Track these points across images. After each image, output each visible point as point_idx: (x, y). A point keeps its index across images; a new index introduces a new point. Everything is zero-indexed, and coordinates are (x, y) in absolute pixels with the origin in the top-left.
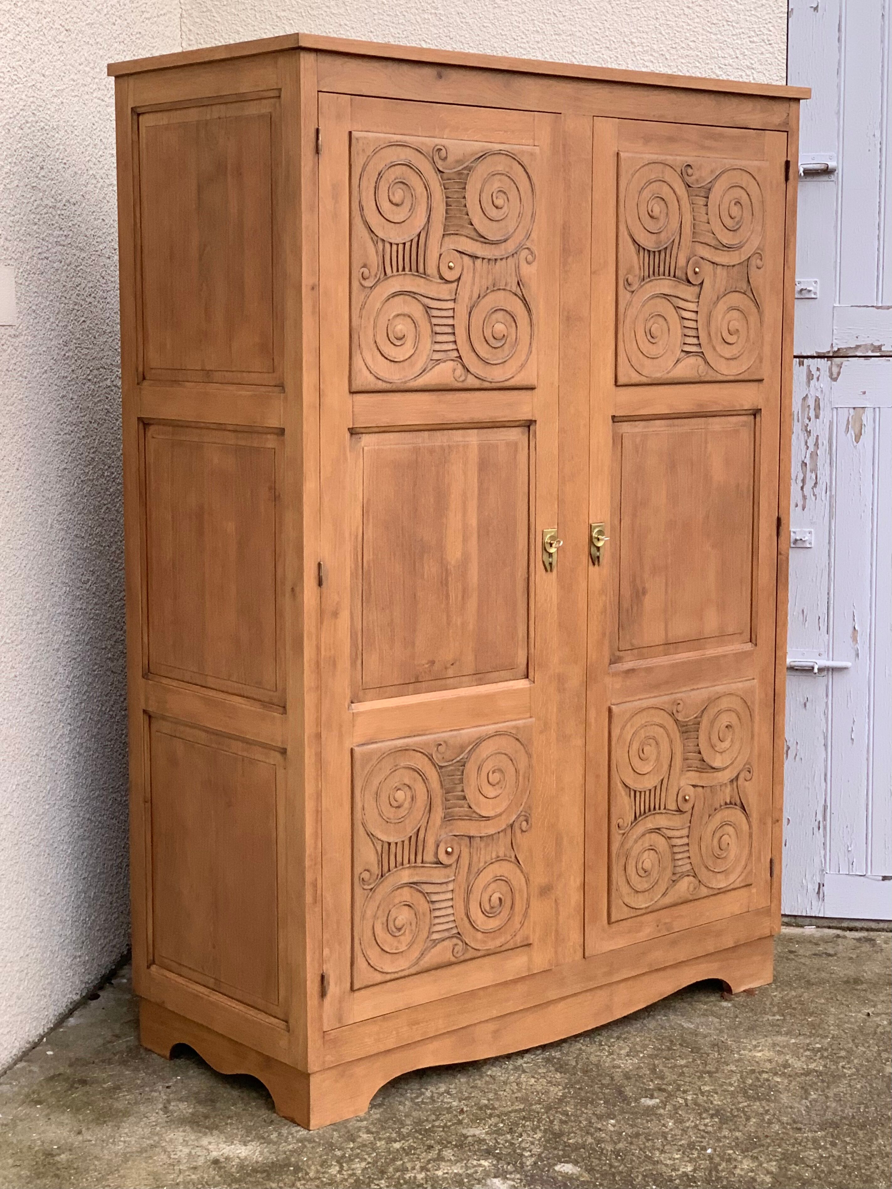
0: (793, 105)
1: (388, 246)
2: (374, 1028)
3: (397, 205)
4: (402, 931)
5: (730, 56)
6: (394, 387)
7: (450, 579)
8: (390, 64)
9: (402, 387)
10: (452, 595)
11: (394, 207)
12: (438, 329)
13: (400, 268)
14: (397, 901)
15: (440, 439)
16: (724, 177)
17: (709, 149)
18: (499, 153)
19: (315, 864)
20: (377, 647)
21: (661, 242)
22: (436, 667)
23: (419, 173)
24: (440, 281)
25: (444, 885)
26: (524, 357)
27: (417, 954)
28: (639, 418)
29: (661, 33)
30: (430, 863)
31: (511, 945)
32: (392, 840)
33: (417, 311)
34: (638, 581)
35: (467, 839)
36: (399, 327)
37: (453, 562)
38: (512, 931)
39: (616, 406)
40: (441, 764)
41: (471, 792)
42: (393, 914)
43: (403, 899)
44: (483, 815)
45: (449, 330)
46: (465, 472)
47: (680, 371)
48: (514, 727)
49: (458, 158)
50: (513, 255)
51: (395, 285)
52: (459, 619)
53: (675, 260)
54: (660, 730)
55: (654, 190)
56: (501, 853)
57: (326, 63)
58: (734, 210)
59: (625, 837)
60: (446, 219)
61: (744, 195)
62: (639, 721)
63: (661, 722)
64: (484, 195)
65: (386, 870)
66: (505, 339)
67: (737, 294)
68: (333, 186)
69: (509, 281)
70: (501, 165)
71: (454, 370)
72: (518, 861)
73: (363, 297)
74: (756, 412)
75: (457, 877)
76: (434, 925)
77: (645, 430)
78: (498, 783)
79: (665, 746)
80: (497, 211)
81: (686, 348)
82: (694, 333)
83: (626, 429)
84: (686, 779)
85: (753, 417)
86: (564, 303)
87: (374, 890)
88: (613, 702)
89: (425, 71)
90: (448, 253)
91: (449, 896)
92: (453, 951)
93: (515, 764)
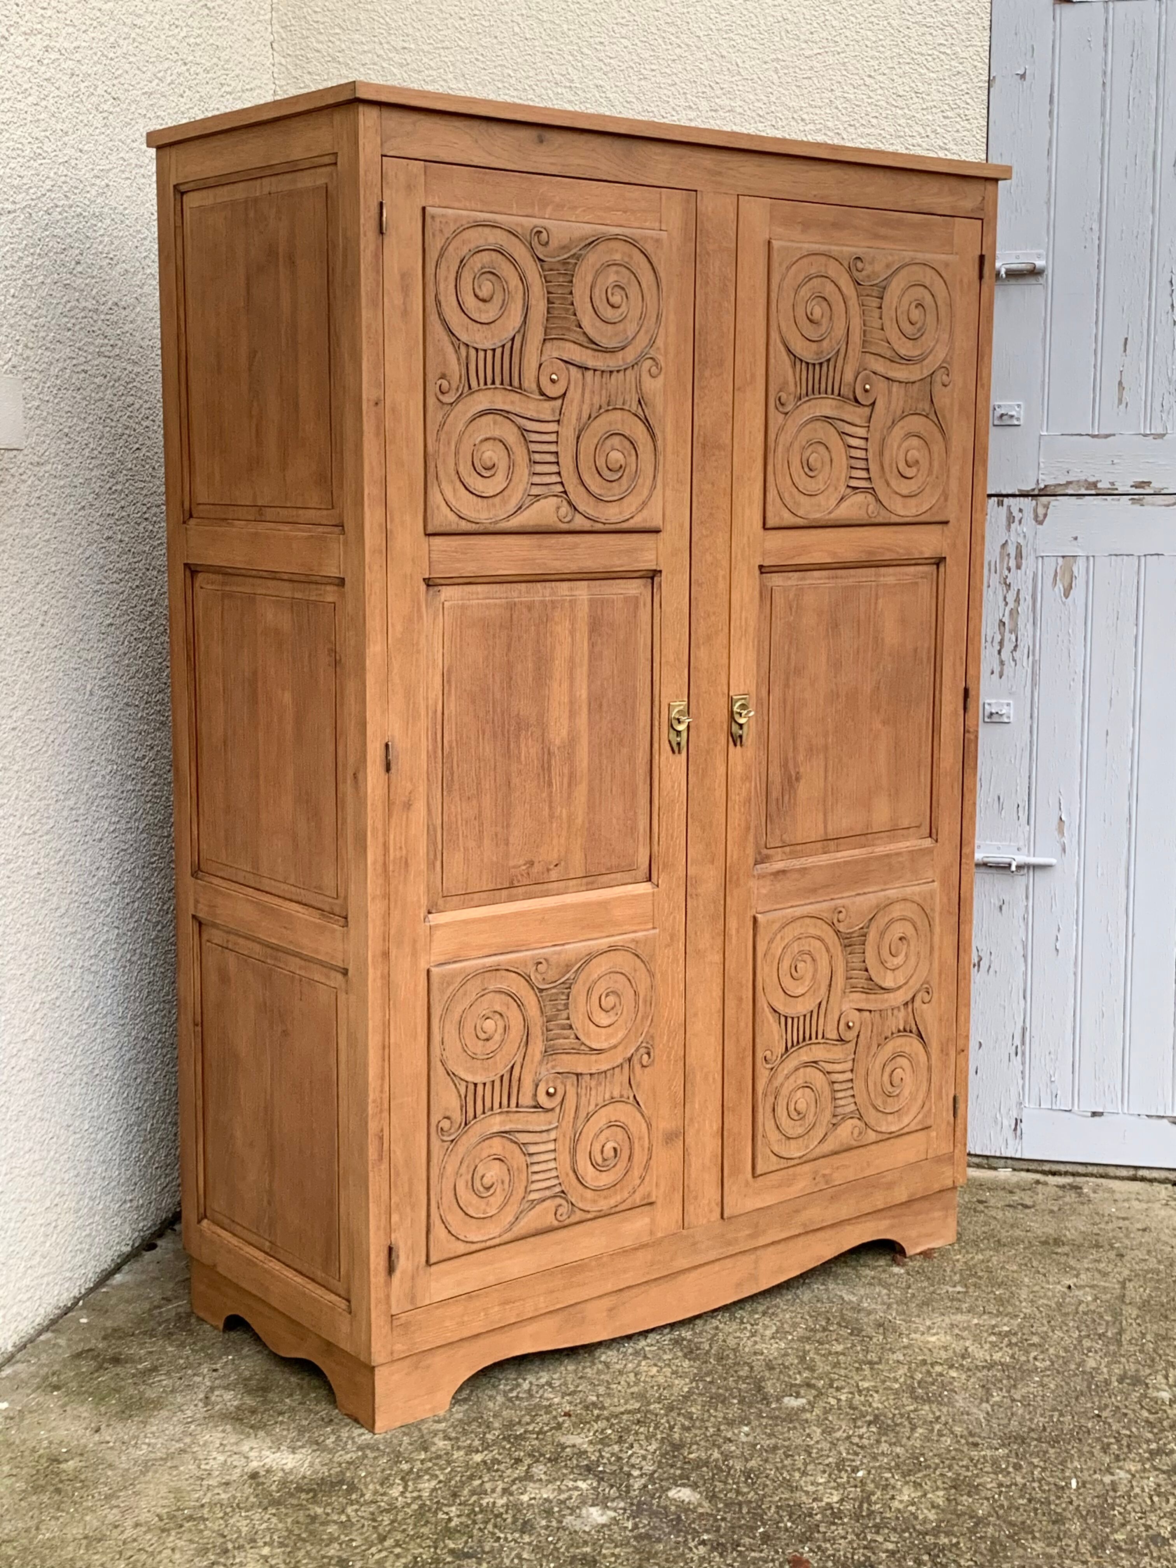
0: (990, 186)
1: (473, 352)
2: (456, 1309)
3: (484, 301)
4: (492, 1191)
5: (920, 134)
6: (481, 528)
7: (553, 762)
8: (475, 123)
9: (492, 528)
10: (556, 781)
11: (481, 304)
12: (537, 457)
13: (489, 381)
14: (485, 1154)
15: (541, 593)
16: (904, 272)
17: (885, 238)
18: (615, 238)
19: (381, 1111)
20: (461, 844)
21: (822, 352)
22: (535, 869)
23: (513, 262)
24: (539, 397)
25: (545, 1134)
26: (646, 492)
27: (511, 1218)
28: (794, 568)
29: (837, 108)
30: (527, 1107)
31: (629, 1203)
32: (479, 1079)
33: (511, 436)
34: (791, 765)
35: (575, 1077)
36: (488, 454)
37: (557, 742)
38: (630, 1188)
39: (764, 554)
40: (541, 987)
41: (578, 1021)
42: (480, 1170)
43: (492, 1152)
44: (594, 1047)
45: (552, 459)
46: (572, 633)
47: (845, 511)
48: (633, 940)
49: (563, 244)
50: (633, 366)
51: (483, 401)
52: (564, 810)
53: (839, 374)
54: (818, 944)
55: (814, 288)
56: (616, 1093)
57: (393, 120)
58: (915, 314)
59: (774, 1072)
60: (547, 320)
61: (928, 296)
62: (791, 933)
63: (818, 933)
64: (597, 291)
65: (472, 1117)
66: (622, 470)
67: (917, 416)
68: (402, 276)
69: (628, 398)
70: (618, 253)
71: (558, 508)
72: (638, 1103)
73: (441, 416)
74: (939, 561)
75: (561, 1123)
76: (531, 1182)
77: (800, 584)
78: (613, 1008)
79: (824, 964)
80: (613, 311)
81: (851, 483)
82: (863, 464)
83: (776, 581)
84: (850, 1002)
85: (935, 567)
86: (699, 426)
87: (456, 1141)
88: (759, 909)
89: (522, 133)
90: (550, 362)
91: (551, 1146)
92: (556, 1213)
93: (634, 985)
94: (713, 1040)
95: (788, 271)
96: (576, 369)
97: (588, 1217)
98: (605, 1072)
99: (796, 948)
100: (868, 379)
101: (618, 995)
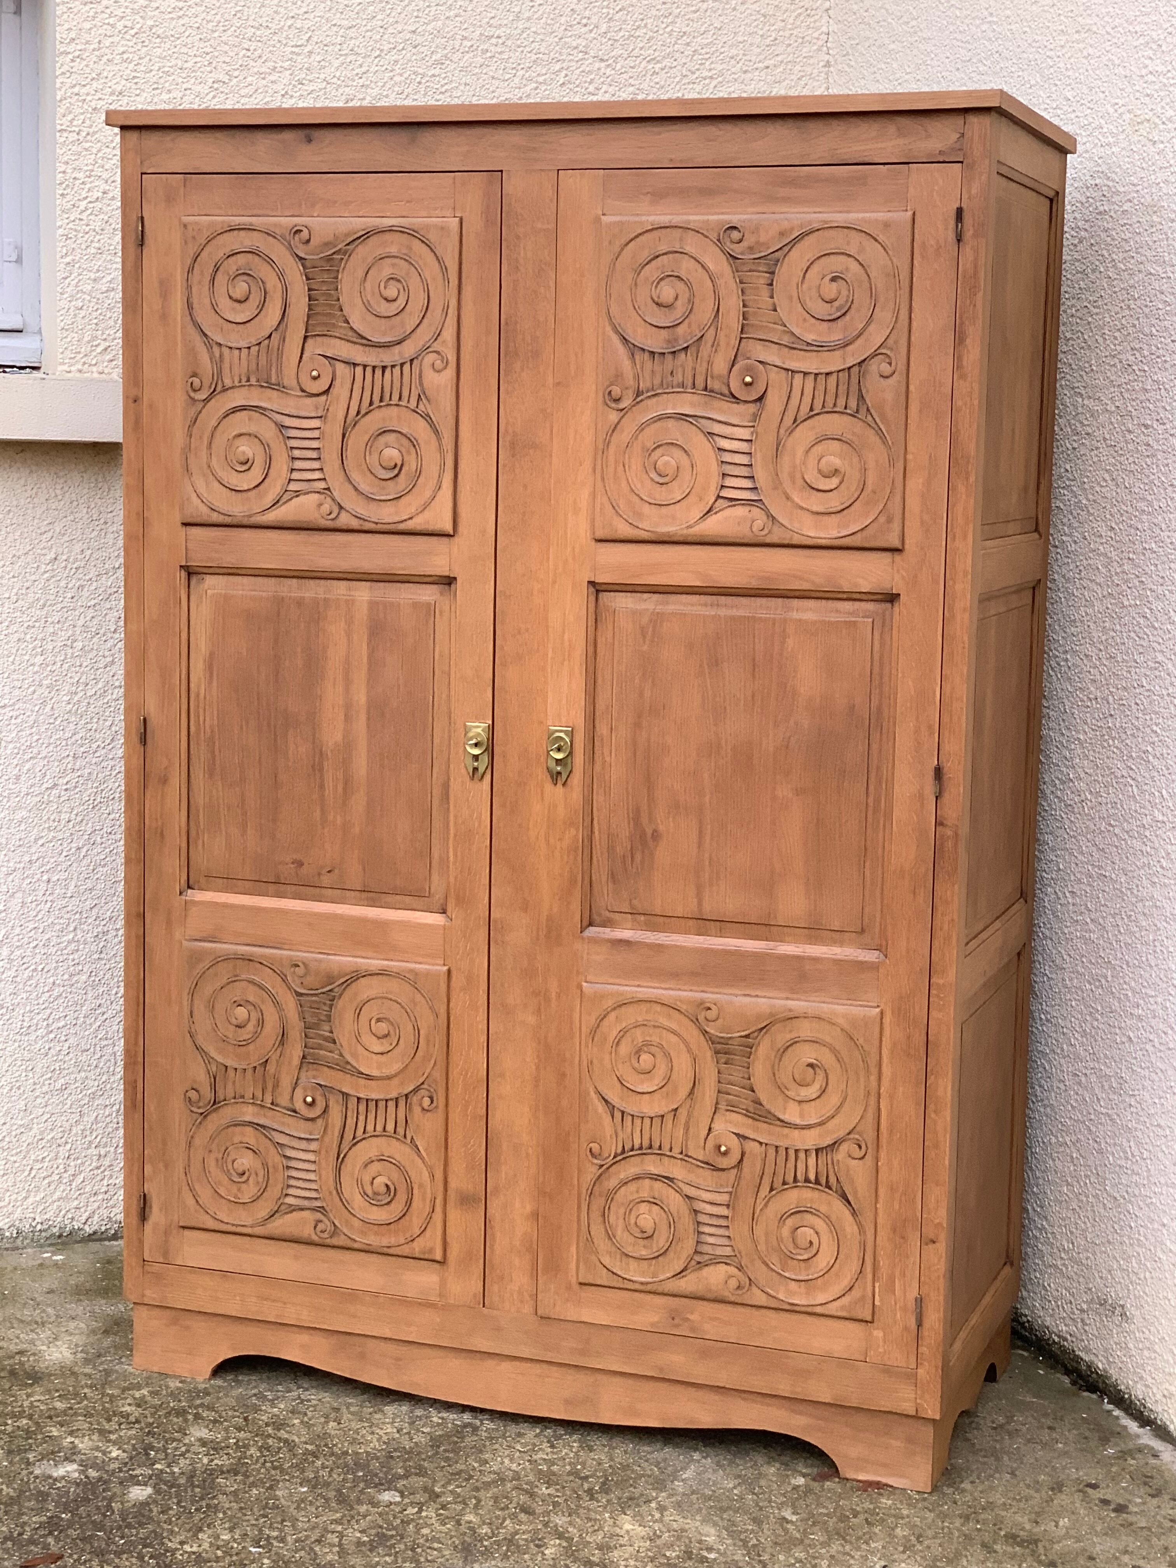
1: (226, 351)
2: (210, 1282)
3: (239, 302)
4: (244, 1178)
6: (235, 521)
7: (325, 764)
8: (238, 133)
9: (245, 521)
10: (329, 784)
11: (236, 305)
12: (297, 453)
13: (244, 379)
14: (236, 1140)
15: (312, 590)
16: (809, 240)
18: (390, 230)
19: (137, 1064)
21: (676, 340)
22: (304, 870)
23: (270, 261)
24: (300, 394)
25: (305, 1142)
26: (428, 494)
27: (264, 1213)
30: (284, 1108)
31: (406, 1250)
32: (229, 1063)
33: (268, 431)
34: (645, 820)
36: (242, 448)
37: (331, 744)
38: (408, 1235)
39: (594, 569)
40: (296, 989)
41: (344, 1036)
42: (233, 1155)
43: (247, 1140)
44: (362, 1070)
45: (314, 455)
46: (349, 634)
47: (713, 526)
48: (411, 971)
49: (325, 240)
50: (412, 361)
51: (238, 398)
52: (339, 817)
53: (705, 365)
54: (674, 1039)
55: (663, 266)
56: (390, 1127)
57: (152, 140)
58: (831, 289)
59: (604, 1170)
60: (309, 317)
61: (854, 266)
62: (632, 1015)
63: (674, 1026)
64: (368, 285)
65: (222, 1098)
66: (397, 469)
67: (836, 415)
68: (161, 283)
69: (405, 394)
70: (394, 245)
71: (320, 505)
72: (416, 1146)
73: (192, 412)
74: (892, 598)
75: (322, 1137)
76: (289, 1186)
77: (659, 608)
78: (386, 1036)
79: (683, 1065)
80: (387, 305)
81: (725, 493)
82: (744, 471)
83: (623, 602)
84: (726, 1121)
85: (889, 605)
86: (507, 423)
87: (205, 1116)
88: (589, 978)
89: (288, 135)
90: (311, 358)
91: (311, 1157)
92: (315, 1228)
93: (413, 1019)
94: (526, 1109)
95: (622, 249)
96: (343, 365)
97: (356, 1246)
98: (377, 1101)
99: (639, 1036)
100: (749, 370)
101: (392, 1024)
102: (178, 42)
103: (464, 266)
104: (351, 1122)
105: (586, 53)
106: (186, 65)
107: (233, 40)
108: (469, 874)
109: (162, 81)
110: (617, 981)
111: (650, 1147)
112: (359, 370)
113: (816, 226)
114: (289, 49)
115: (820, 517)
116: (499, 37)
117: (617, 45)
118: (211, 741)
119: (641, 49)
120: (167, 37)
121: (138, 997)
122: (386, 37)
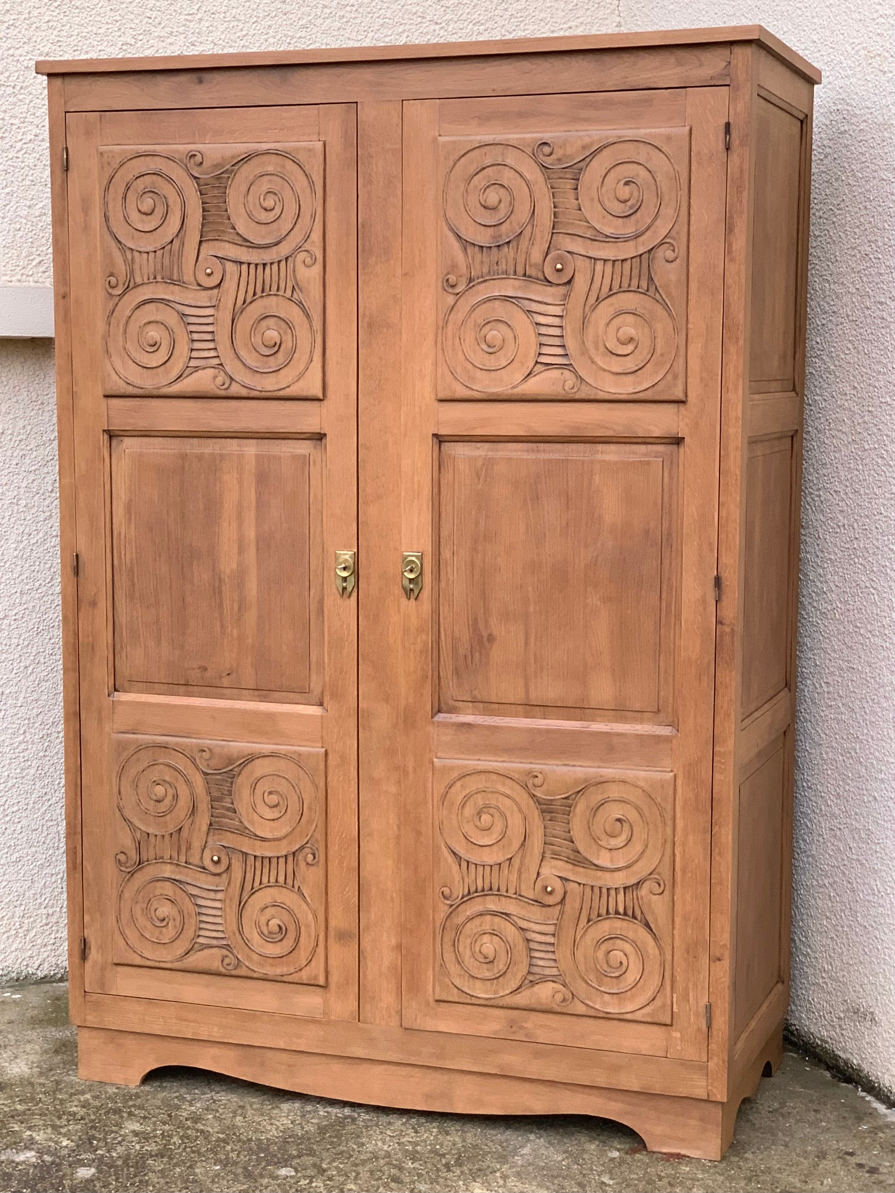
0: (738, 49)
2: (138, 1009)
3: (146, 214)
4: (164, 923)
6: (146, 392)
7: (223, 588)
8: (143, 77)
9: (155, 392)
10: (227, 604)
11: (144, 216)
12: (195, 336)
13: (151, 277)
14: (158, 892)
15: (210, 447)
16: (606, 152)
17: (586, 120)
18: (267, 153)
21: (500, 236)
22: (208, 674)
23: (170, 180)
24: (199, 288)
25: (212, 893)
26: (302, 367)
27: (180, 951)
30: (196, 866)
31: (295, 978)
32: (150, 831)
33: (172, 319)
34: (481, 625)
35: (242, 855)
36: (150, 334)
37: (228, 570)
38: (297, 966)
39: (438, 423)
40: (204, 770)
41: (243, 805)
42: (155, 905)
43: (166, 893)
44: (257, 833)
45: (209, 337)
46: (240, 482)
47: (532, 387)
48: (295, 752)
49: (215, 163)
50: (287, 259)
51: (146, 293)
52: (235, 630)
53: (524, 256)
54: (507, 802)
55: (489, 176)
56: (281, 879)
57: (73, 84)
58: (625, 192)
59: (454, 909)
60: (203, 225)
61: (643, 173)
62: (474, 784)
63: (508, 792)
64: (250, 198)
65: (145, 859)
66: (277, 346)
67: (631, 294)
68: (83, 200)
69: (282, 286)
70: (271, 165)
71: (215, 377)
72: (303, 894)
73: (111, 305)
74: (678, 441)
75: (227, 889)
76: (200, 929)
77: (490, 454)
78: (276, 806)
79: (516, 821)
80: (267, 213)
81: (543, 359)
82: (557, 341)
83: (461, 450)
84: (552, 867)
85: (675, 447)
86: (365, 307)
87: (132, 874)
88: (439, 754)
89: (183, 78)
90: (206, 259)
91: (218, 905)
92: (222, 961)
93: (298, 792)
94: (390, 862)
95: (455, 163)
96: (231, 263)
97: (255, 975)
98: (270, 858)
99: (480, 800)
100: (560, 259)
101: (281, 795)
102: (93, 12)
103: (328, 181)
104: (249, 876)
105: (423, 18)
106: (100, 31)
107: (137, 10)
108: (341, 672)
109: (80, 44)
110: (463, 756)
111: (491, 889)
112: (244, 267)
113: (612, 140)
114: (183, 17)
115: (619, 377)
116: (353, 5)
117: (448, 11)
118: (131, 571)
119: (468, 14)
120: (83, 8)
121: (76, 780)
122: (261, 6)
